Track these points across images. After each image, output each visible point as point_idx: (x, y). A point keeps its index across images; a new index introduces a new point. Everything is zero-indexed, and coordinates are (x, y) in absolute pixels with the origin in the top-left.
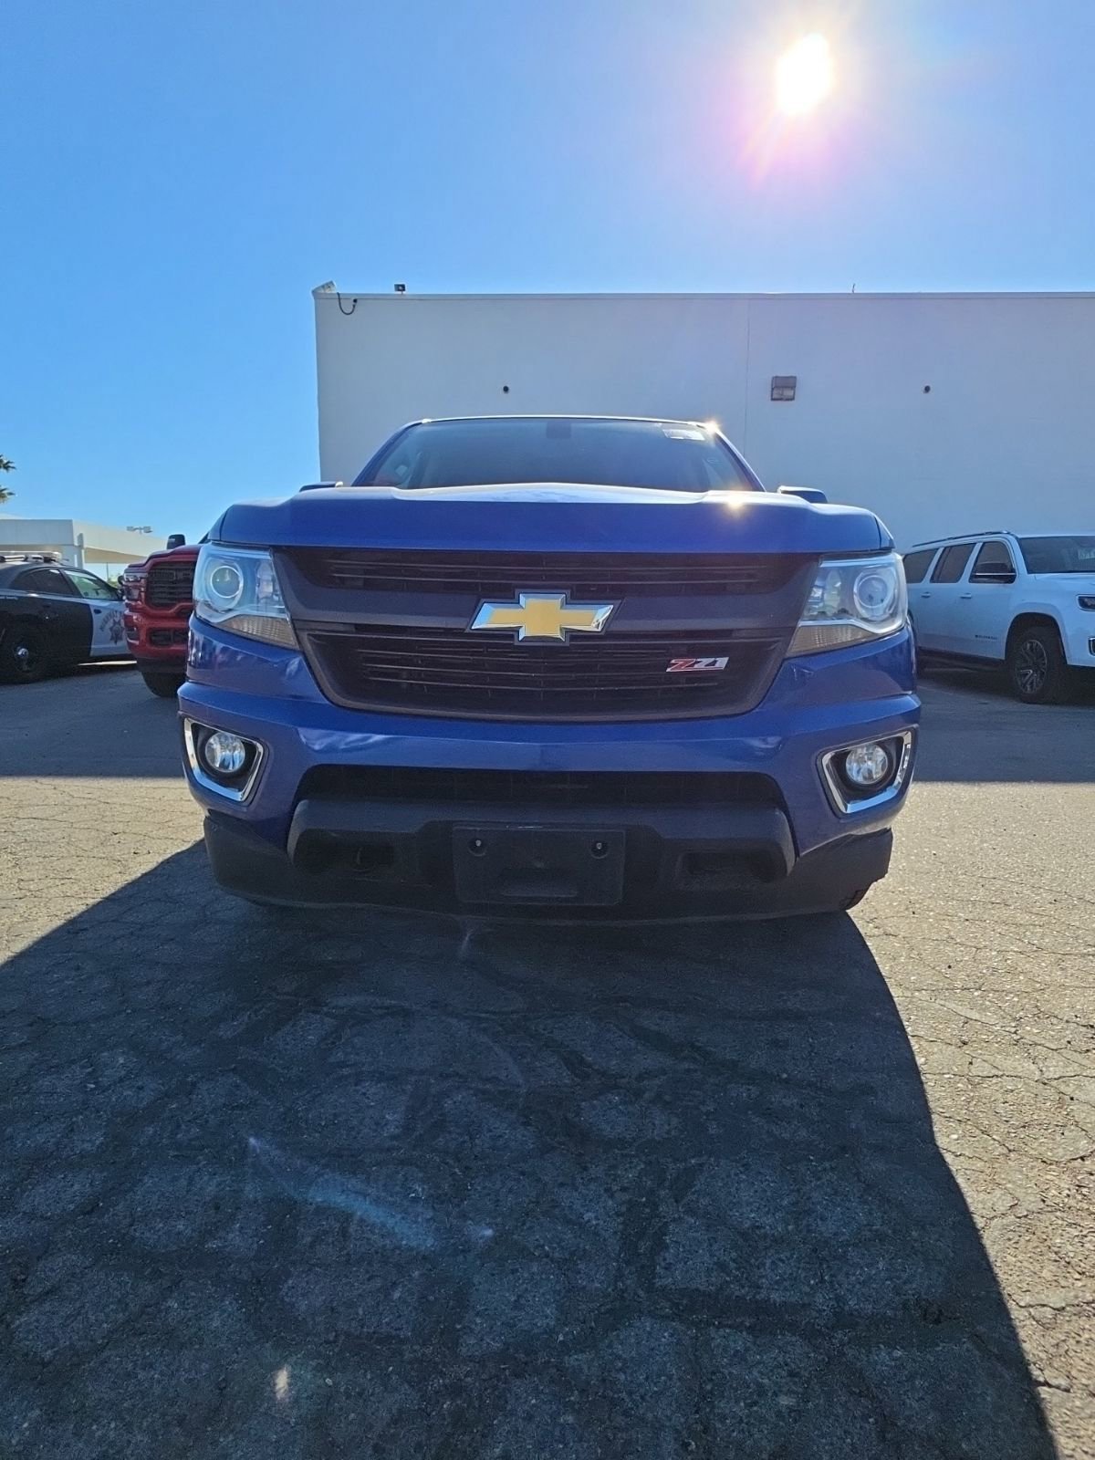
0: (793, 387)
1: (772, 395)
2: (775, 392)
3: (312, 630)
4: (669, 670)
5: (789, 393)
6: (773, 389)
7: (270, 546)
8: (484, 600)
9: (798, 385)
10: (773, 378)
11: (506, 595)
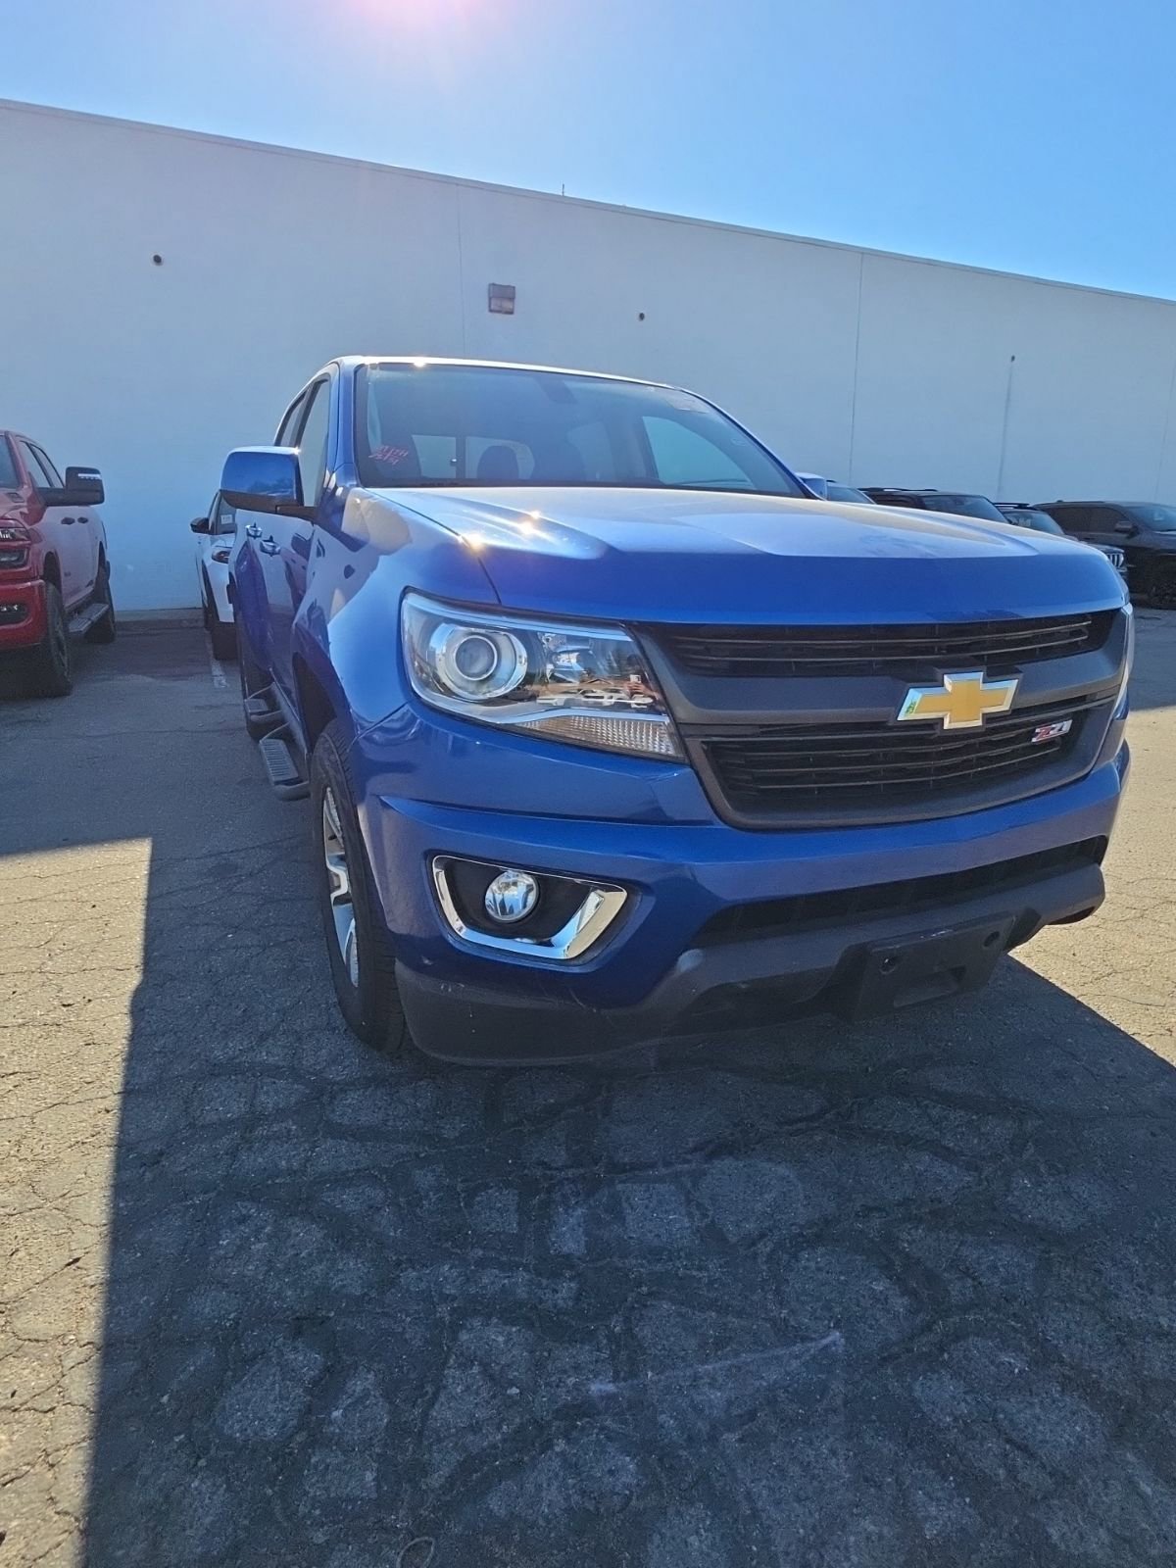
0: (512, 299)
1: (490, 306)
2: (493, 302)
3: (707, 736)
4: (1034, 740)
5: (507, 305)
6: (490, 299)
7: (623, 622)
8: (909, 685)
9: (517, 296)
10: (490, 285)
11: (929, 679)
